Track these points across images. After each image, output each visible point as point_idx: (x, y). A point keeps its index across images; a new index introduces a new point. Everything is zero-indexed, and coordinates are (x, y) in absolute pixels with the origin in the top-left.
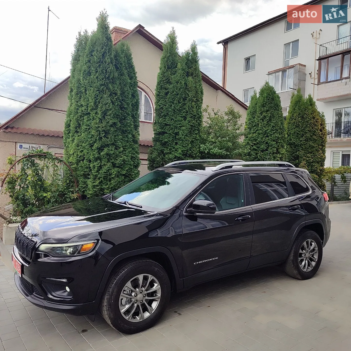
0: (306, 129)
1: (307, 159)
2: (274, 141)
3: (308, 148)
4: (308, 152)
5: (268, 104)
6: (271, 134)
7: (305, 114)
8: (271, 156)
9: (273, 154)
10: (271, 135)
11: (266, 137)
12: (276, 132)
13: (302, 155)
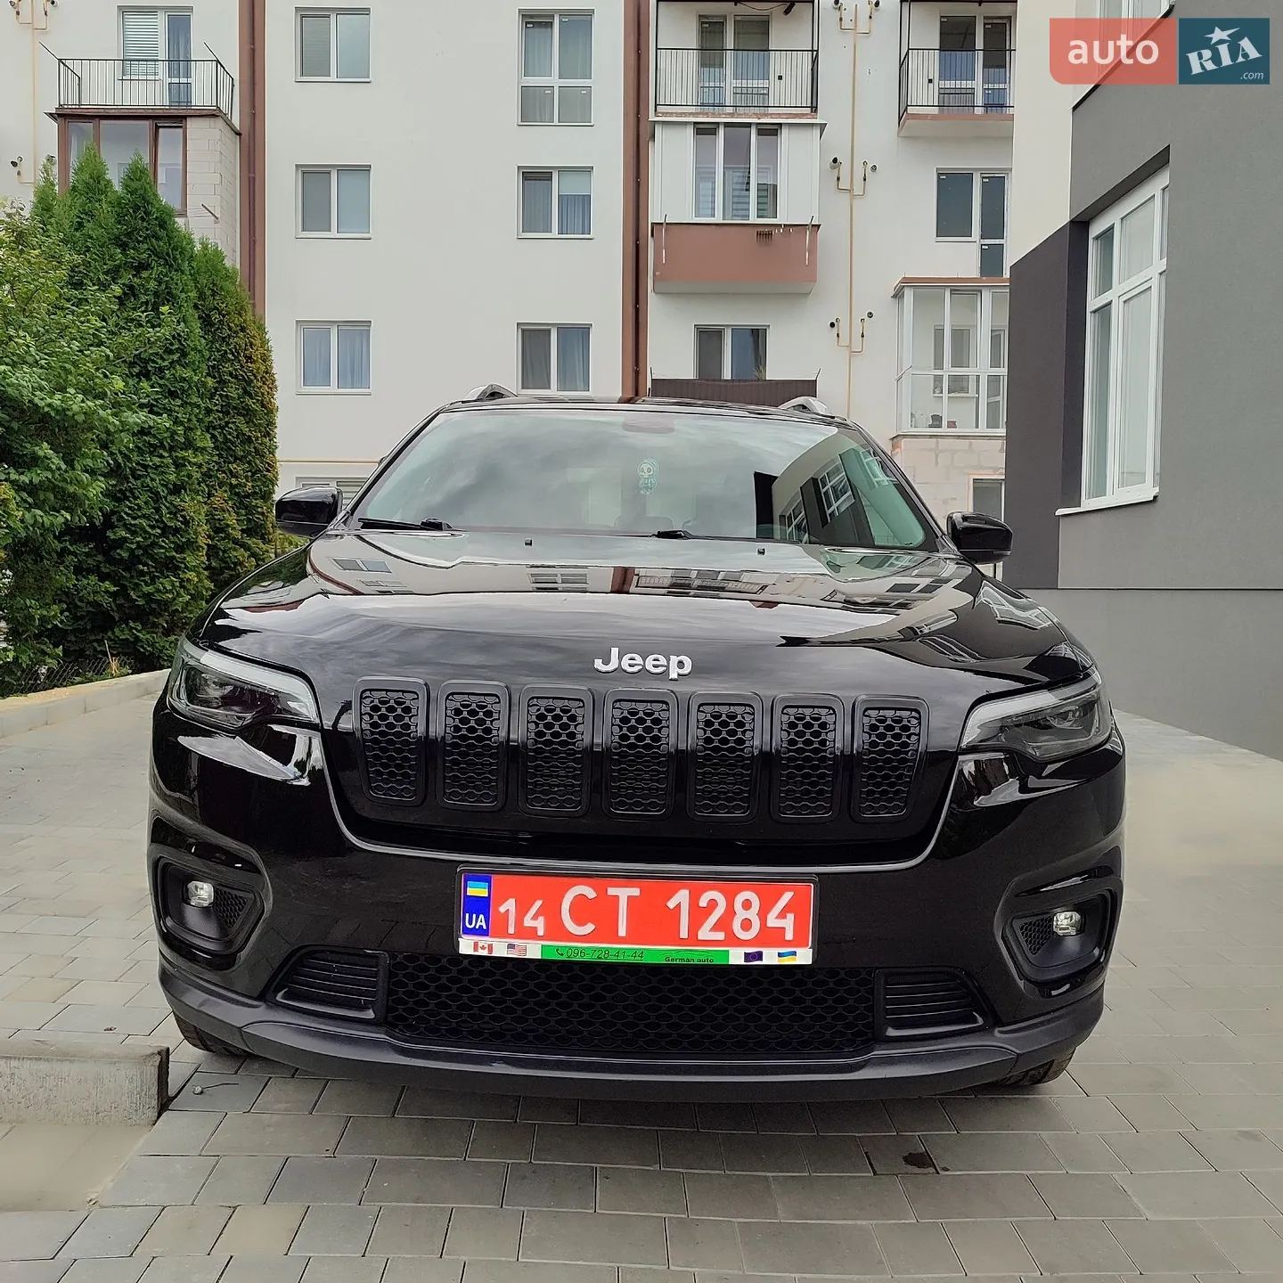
0: (224, 367)
1: (234, 481)
2: (173, 395)
3: (232, 443)
4: (231, 456)
5: (145, 238)
6: (160, 368)
7: (213, 309)
8: (161, 456)
9: (172, 449)
10: (161, 370)
11: (138, 375)
12: (178, 362)
13: (214, 466)
